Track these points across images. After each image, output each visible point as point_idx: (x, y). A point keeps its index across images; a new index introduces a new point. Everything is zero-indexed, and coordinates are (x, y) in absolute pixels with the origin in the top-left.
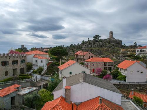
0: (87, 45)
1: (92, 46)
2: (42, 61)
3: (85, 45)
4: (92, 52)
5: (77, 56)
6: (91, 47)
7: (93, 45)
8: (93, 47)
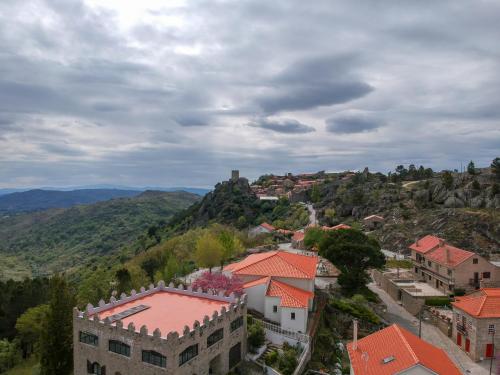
0: (466, 194)
1: (487, 199)
2: (293, 316)
3: (456, 195)
4: (488, 234)
5: (420, 258)
6: (482, 206)
7: (492, 197)
8: (493, 206)
